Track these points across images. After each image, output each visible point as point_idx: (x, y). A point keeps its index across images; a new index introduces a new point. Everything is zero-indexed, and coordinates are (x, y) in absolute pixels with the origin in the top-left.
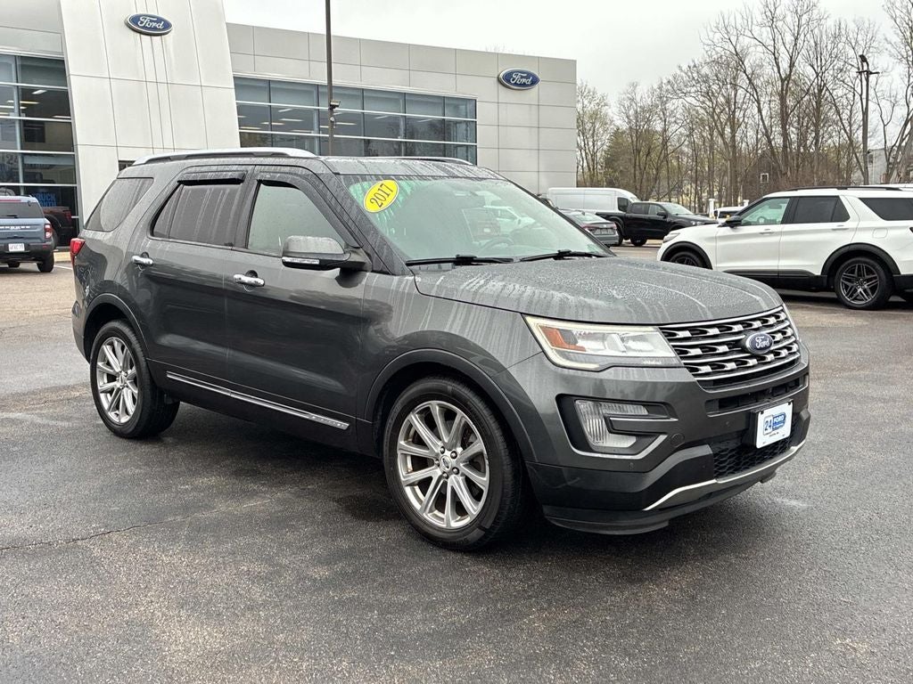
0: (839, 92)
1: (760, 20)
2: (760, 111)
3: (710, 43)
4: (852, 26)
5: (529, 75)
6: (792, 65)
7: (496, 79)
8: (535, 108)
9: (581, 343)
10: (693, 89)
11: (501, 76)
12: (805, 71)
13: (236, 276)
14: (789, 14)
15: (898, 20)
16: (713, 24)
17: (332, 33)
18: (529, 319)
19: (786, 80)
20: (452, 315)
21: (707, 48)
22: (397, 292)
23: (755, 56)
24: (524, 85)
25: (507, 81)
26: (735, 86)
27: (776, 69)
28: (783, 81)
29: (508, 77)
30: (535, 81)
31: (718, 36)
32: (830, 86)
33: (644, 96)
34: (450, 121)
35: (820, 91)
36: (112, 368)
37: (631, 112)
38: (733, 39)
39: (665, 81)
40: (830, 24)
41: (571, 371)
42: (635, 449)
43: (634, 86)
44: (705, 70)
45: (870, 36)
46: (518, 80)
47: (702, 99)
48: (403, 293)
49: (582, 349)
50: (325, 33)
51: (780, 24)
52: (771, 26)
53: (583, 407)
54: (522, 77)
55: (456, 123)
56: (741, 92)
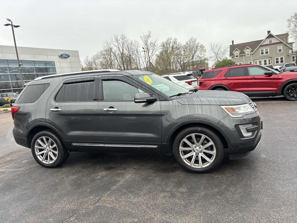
0: (133, 57)
1: (115, 41)
2: (118, 61)
3: (104, 46)
4: (134, 42)
5: (67, 55)
6: (123, 50)
7: (58, 56)
8: (70, 63)
9: (237, 111)
10: (102, 57)
11: (60, 55)
12: (126, 52)
13: (105, 109)
14: (120, 39)
15: (143, 40)
16: (104, 42)
17: (17, 46)
18: (222, 107)
19: (122, 54)
20: (196, 109)
21: (104, 47)
22: (173, 105)
23: (114, 49)
24: (66, 57)
25: (61, 56)
26: (111, 56)
27: (119, 52)
28: (121, 54)
29: (62, 55)
30: (69, 56)
31: (106, 44)
32: (132, 55)
33: (90, 59)
34: (48, 67)
35: (130, 56)
36: (42, 147)
37: (87, 63)
38: (109, 45)
39: (95, 55)
40: (130, 41)
41: (237, 118)
42: (252, 135)
43: (87, 57)
44: (104, 53)
45: (138, 44)
46: (64, 56)
47: (104, 59)
48: (176, 105)
49: (237, 112)
50: (14, 46)
51: (119, 41)
52: (117, 42)
53: (241, 127)
54: (65, 55)
55: (49, 68)
56: (112, 57)
